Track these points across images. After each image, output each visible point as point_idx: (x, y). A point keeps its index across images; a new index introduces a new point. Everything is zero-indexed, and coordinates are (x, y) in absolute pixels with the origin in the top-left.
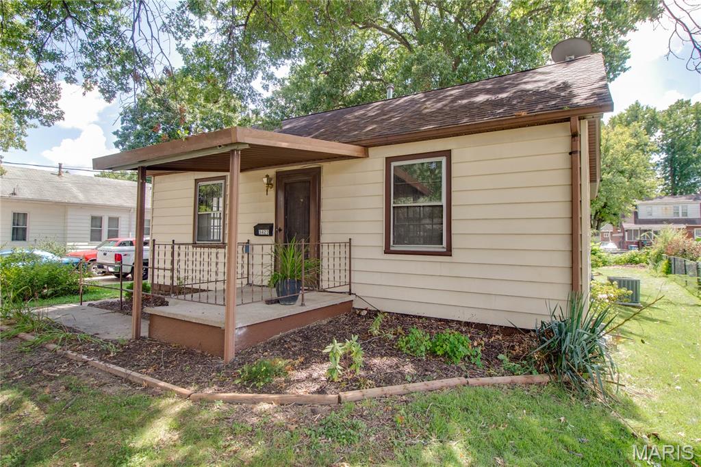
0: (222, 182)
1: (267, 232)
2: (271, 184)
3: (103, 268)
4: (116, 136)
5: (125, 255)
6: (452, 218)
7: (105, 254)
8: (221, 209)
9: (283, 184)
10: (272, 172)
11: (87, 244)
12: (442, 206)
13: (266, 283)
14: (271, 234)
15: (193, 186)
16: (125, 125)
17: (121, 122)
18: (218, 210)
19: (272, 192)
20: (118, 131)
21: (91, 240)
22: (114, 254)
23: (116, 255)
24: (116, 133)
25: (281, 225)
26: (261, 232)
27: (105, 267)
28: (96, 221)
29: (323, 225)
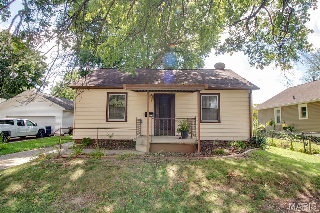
0: (125, 95)
1: (152, 116)
6: (221, 112)
9: (158, 98)
12: (217, 109)
13: (150, 134)
15: (106, 95)
25: (157, 113)
29: (176, 113)
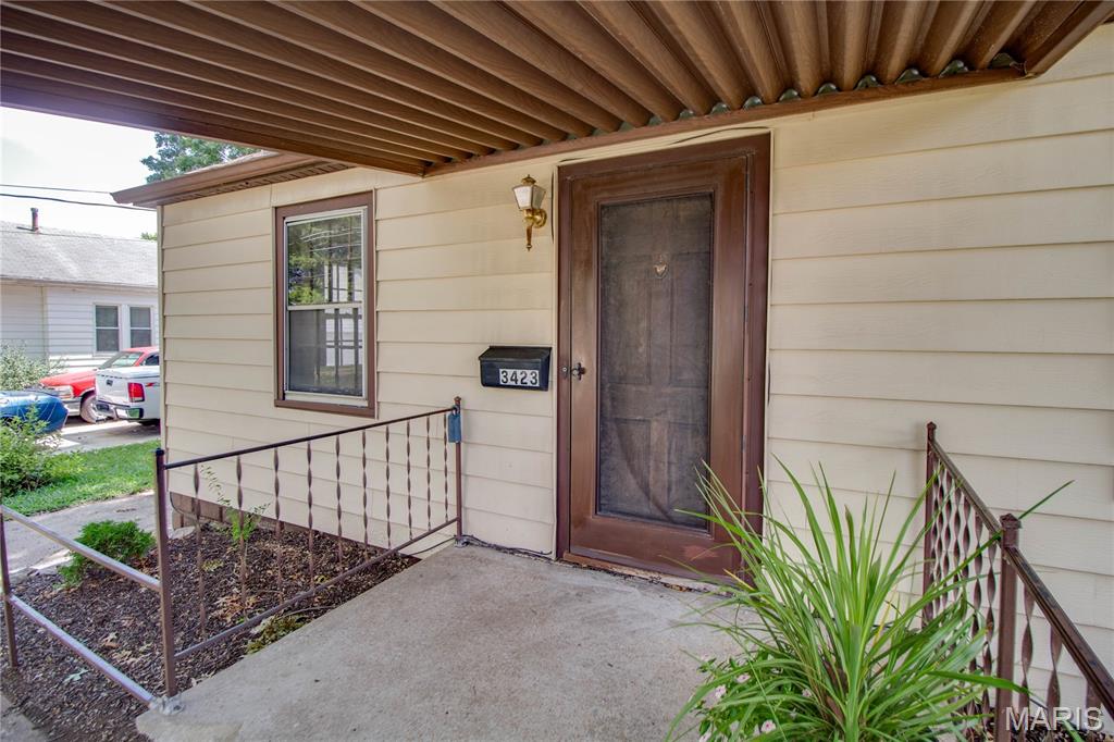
0: (361, 211)
1: (531, 376)
2: (541, 212)
3: (108, 409)
4: (146, 167)
5: (151, 385)
7: (109, 383)
8: (360, 296)
9: (591, 208)
10: (544, 167)
11: (90, 356)
14: (544, 386)
15: (269, 228)
16: (163, 147)
17: (155, 144)
18: (351, 299)
19: (546, 239)
20: (151, 158)
21: (98, 349)
22: (125, 383)
23: (130, 385)
24: (148, 162)
25: (584, 355)
26: (507, 375)
27: (112, 407)
28: (106, 315)
